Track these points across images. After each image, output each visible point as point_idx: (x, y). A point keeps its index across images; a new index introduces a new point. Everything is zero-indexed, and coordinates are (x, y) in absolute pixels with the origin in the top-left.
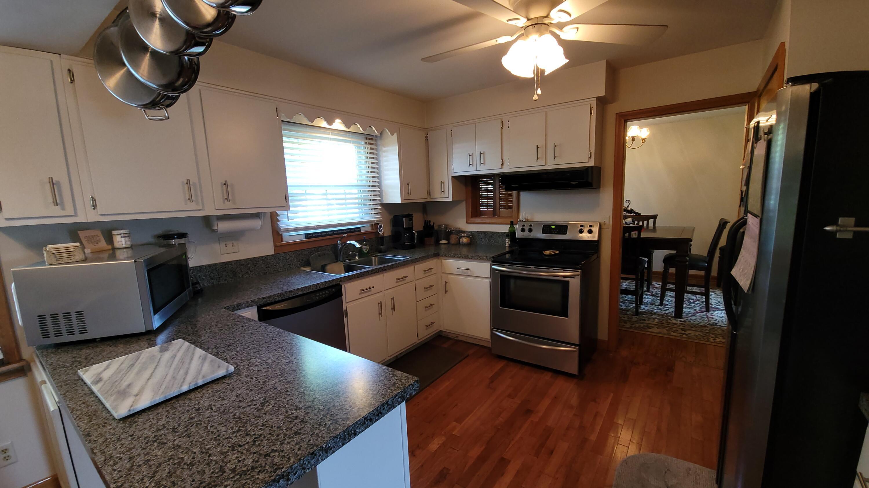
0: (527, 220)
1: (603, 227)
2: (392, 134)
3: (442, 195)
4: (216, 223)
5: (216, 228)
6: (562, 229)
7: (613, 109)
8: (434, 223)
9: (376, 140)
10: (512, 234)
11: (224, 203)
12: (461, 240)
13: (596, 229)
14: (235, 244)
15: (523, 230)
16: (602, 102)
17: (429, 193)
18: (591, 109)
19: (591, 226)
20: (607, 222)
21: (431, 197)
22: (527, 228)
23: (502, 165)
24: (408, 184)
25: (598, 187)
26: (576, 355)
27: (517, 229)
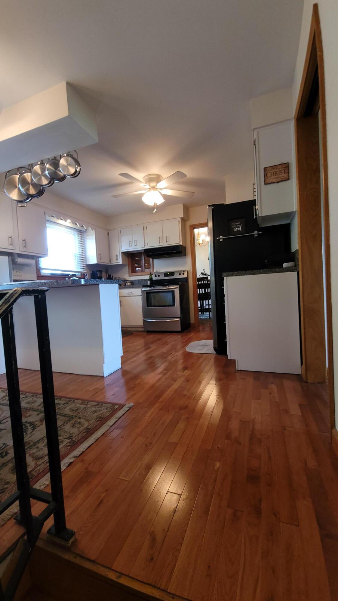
0: (157, 272)
1: (189, 272)
2: (92, 230)
3: (117, 261)
4: (17, 258)
5: (17, 260)
6: (172, 274)
7: (189, 223)
8: (113, 276)
9: (83, 233)
10: (151, 279)
11: (23, 248)
12: (127, 284)
13: (186, 273)
14: (20, 272)
15: (156, 276)
16: (184, 221)
17: (110, 261)
18: (179, 222)
19: (184, 272)
20: (190, 270)
21: (111, 262)
22: (157, 275)
23: (145, 246)
24: (100, 255)
25: (185, 255)
26: (180, 321)
27: (153, 277)
